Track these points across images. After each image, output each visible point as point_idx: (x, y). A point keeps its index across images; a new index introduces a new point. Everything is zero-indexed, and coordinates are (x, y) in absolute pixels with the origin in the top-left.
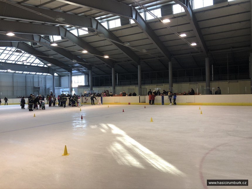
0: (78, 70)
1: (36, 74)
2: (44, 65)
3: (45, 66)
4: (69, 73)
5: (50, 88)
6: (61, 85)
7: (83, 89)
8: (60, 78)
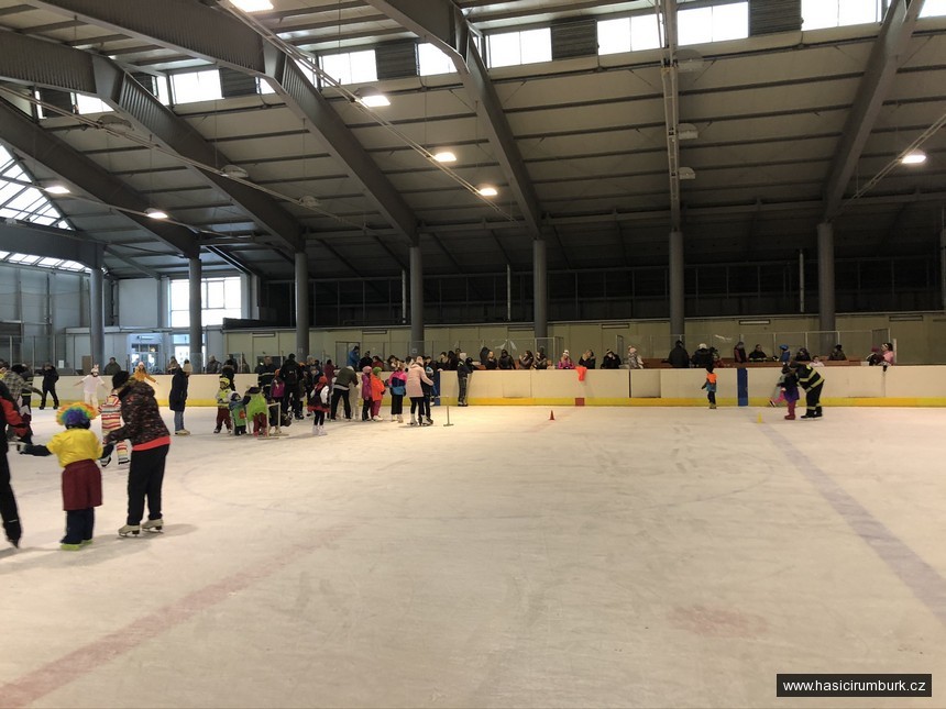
0: (226, 251)
2: (60, 219)
3: (63, 225)
4: (187, 260)
5: (69, 331)
6: (117, 316)
7: (251, 335)
8: (112, 286)
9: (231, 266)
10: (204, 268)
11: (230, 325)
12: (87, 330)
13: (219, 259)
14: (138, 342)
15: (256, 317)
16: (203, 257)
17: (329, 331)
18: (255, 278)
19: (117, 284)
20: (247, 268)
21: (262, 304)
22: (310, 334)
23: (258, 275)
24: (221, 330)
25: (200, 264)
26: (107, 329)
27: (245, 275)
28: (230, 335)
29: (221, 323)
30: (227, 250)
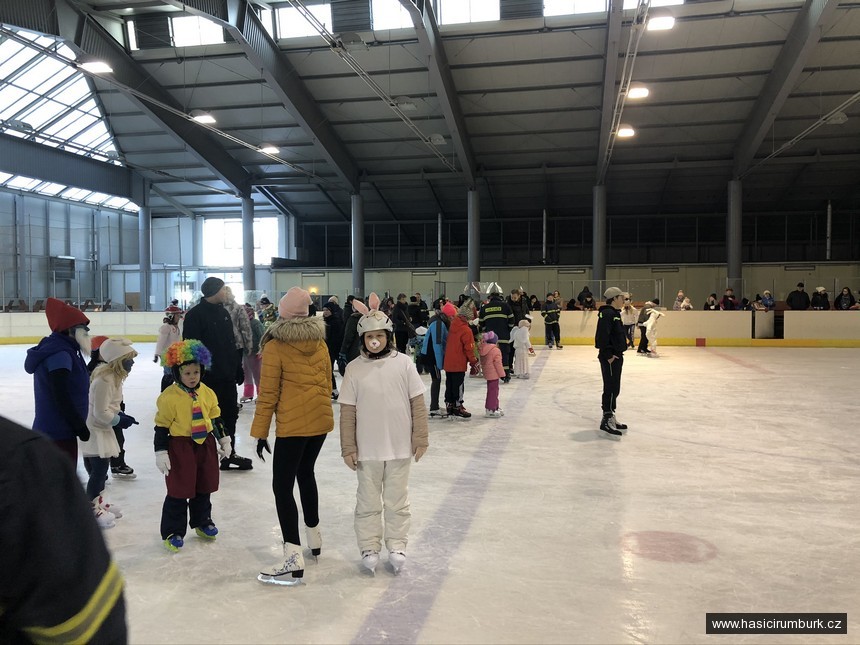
0: (273, 193)
1: (57, 197)
4: (241, 200)
7: (300, 275)
9: (274, 207)
10: (256, 208)
11: (279, 264)
14: (179, 279)
15: (294, 256)
16: (253, 196)
17: (379, 272)
18: (292, 219)
20: (286, 208)
21: (298, 244)
22: (366, 274)
23: (296, 217)
24: (269, 270)
25: (252, 203)
26: (153, 267)
27: (283, 216)
28: (279, 275)
30: (273, 190)
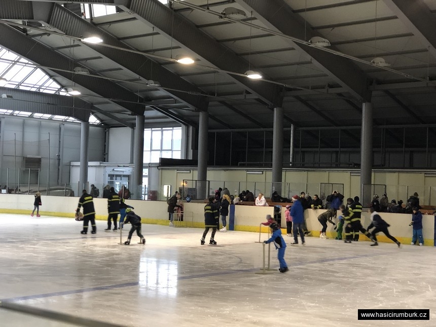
6: (108, 154)
7: (176, 171)
8: (106, 132)
9: (171, 119)
11: (166, 163)
12: (78, 163)
13: (160, 114)
14: (112, 173)
15: (190, 158)
16: (147, 114)
17: (225, 170)
19: (108, 131)
20: (184, 121)
23: (192, 126)
24: (158, 167)
25: (144, 118)
26: (90, 163)
27: (184, 126)
28: (164, 171)
29: (158, 161)
